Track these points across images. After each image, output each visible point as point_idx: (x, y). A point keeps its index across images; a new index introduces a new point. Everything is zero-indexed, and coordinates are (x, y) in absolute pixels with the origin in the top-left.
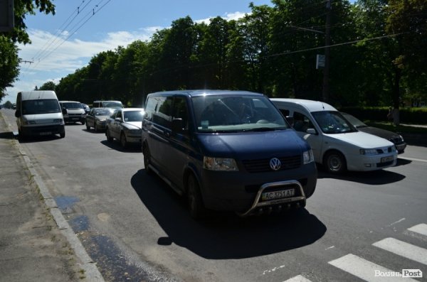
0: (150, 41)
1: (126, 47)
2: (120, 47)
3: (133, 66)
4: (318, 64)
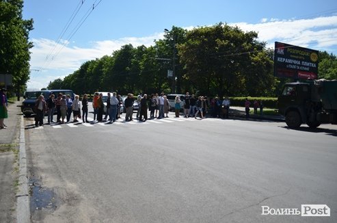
4: (168, 75)
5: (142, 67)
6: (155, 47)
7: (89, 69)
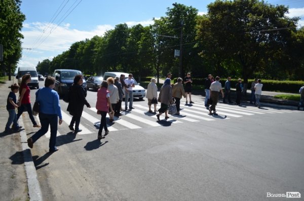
0: (103, 36)
1: (90, 39)
2: (87, 39)
3: (92, 52)
4: (175, 54)
5: (140, 46)
6: (154, 26)
7: (79, 50)
